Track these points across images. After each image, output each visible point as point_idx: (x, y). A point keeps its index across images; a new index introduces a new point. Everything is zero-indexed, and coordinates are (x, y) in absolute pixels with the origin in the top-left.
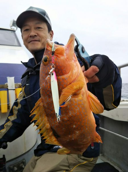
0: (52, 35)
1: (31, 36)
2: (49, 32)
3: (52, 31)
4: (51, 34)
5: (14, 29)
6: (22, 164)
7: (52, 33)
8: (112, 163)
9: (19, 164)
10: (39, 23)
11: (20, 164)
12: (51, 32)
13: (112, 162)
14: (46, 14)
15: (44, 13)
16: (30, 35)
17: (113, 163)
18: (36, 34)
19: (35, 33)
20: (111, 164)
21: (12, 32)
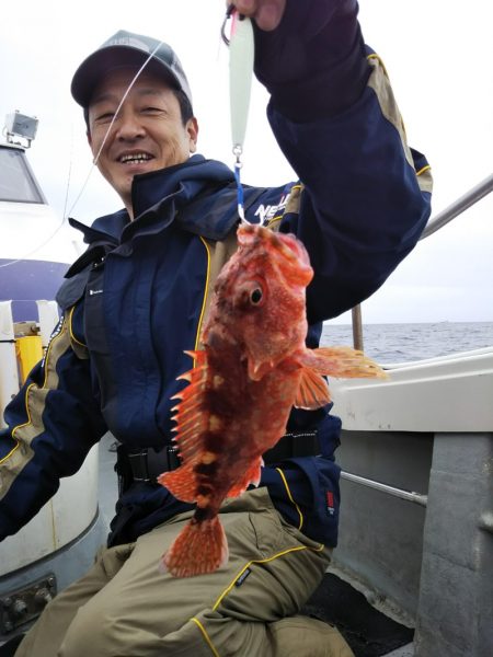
0: (193, 134)
1: (121, 139)
2: (184, 123)
3: (195, 121)
4: (189, 131)
5: (19, 144)
6: (44, 590)
7: (193, 128)
8: (345, 573)
9: (32, 589)
10: (149, 92)
11: (37, 590)
12: (190, 124)
13: (346, 570)
14: (175, 60)
15: (170, 58)
16: (118, 135)
17: (349, 574)
18: (142, 132)
19: (138, 129)
20: (342, 577)
21: (13, 153)
